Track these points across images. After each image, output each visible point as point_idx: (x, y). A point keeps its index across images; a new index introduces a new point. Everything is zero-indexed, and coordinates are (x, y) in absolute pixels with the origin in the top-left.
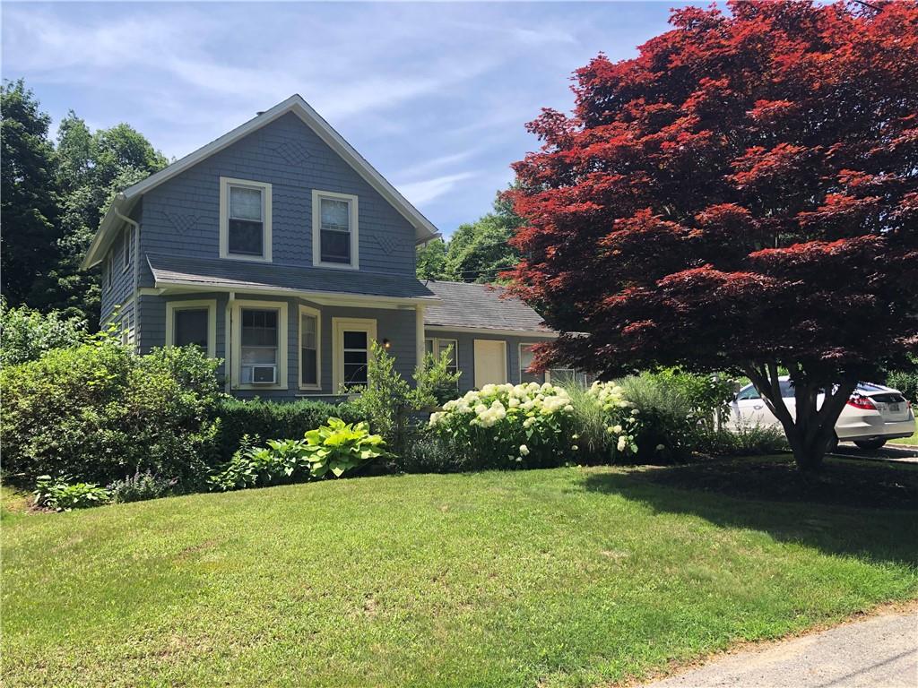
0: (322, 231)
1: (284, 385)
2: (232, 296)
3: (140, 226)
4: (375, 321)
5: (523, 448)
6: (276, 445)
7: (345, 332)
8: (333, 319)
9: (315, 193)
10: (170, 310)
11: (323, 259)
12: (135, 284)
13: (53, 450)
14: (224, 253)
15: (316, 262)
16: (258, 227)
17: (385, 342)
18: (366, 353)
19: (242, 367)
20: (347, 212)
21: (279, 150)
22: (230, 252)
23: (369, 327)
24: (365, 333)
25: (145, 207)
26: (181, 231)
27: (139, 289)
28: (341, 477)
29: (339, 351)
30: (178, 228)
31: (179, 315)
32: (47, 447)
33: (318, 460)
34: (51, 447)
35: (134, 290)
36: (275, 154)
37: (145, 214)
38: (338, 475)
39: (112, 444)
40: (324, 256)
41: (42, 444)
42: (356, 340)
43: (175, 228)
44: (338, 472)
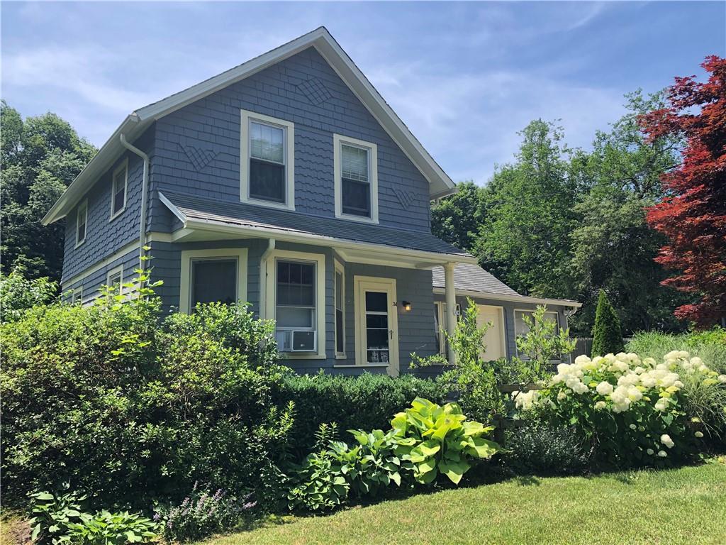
0: (343, 180)
1: (322, 355)
2: (272, 244)
3: (151, 159)
4: (394, 281)
5: (666, 438)
6: (361, 436)
7: (367, 293)
8: (355, 276)
9: (337, 138)
10: (186, 260)
11: (345, 211)
12: (141, 227)
13: (54, 453)
14: (244, 197)
15: (338, 213)
16: (280, 169)
17: (405, 304)
18: (386, 316)
19: (277, 331)
20: (366, 162)
21: (301, 87)
22: (251, 196)
23: (388, 287)
24: (386, 294)
25: (158, 135)
26: (198, 168)
27: (146, 235)
28: (463, 484)
29: (361, 313)
30: (195, 164)
31: (198, 266)
32: (45, 447)
33: (422, 459)
34: (50, 447)
35: (141, 234)
36: (298, 91)
37: (158, 144)
38: (457, 482)
39: (153, 444)
40: (345, 207)
41: (36, 443)
42: (376, 301)
43: (191, 163)
44: (455, 477)
